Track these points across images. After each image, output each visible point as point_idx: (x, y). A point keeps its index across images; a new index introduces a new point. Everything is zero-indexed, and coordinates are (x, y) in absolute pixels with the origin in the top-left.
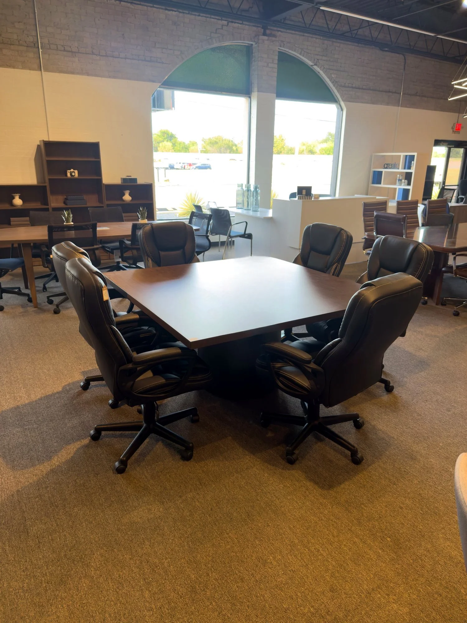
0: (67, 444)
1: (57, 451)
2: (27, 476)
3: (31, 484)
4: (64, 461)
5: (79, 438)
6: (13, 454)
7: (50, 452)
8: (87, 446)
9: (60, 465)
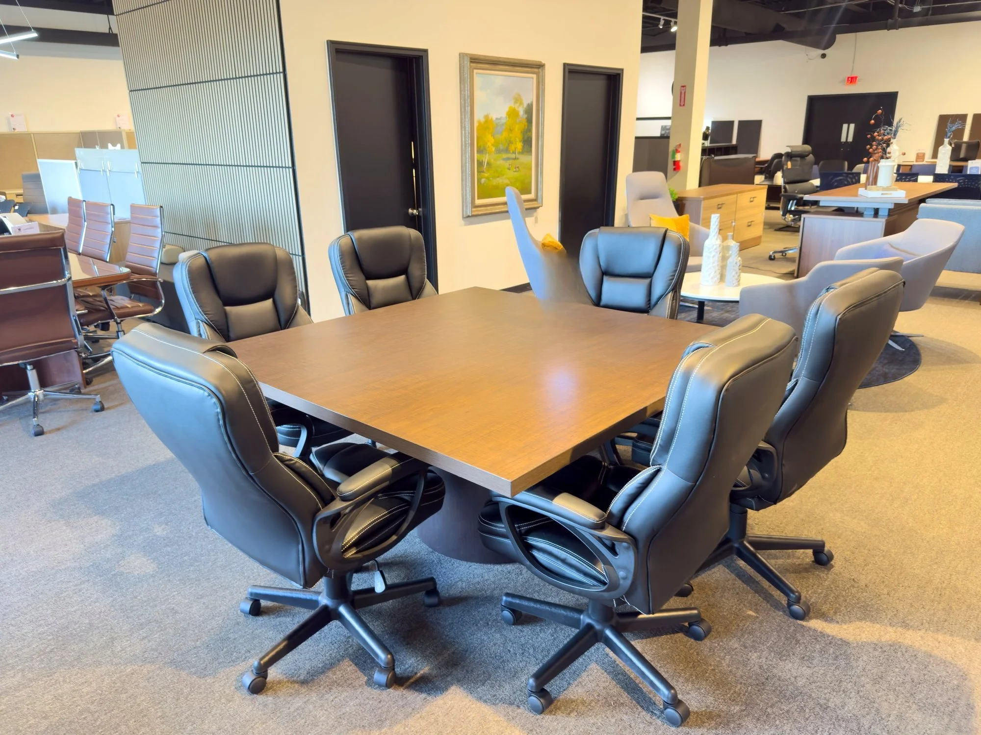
0: (848, 643)
1: (873, 646)
2: (950, 649)
3: (951, 635)
4: (878, 626)
5: (818, 636)
6: (950, 699)
7: (886, 653)
8: (823, 616)
9: (888, 624)
